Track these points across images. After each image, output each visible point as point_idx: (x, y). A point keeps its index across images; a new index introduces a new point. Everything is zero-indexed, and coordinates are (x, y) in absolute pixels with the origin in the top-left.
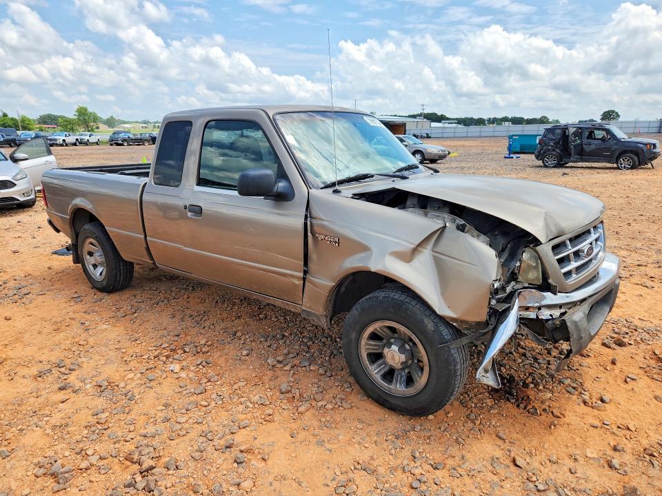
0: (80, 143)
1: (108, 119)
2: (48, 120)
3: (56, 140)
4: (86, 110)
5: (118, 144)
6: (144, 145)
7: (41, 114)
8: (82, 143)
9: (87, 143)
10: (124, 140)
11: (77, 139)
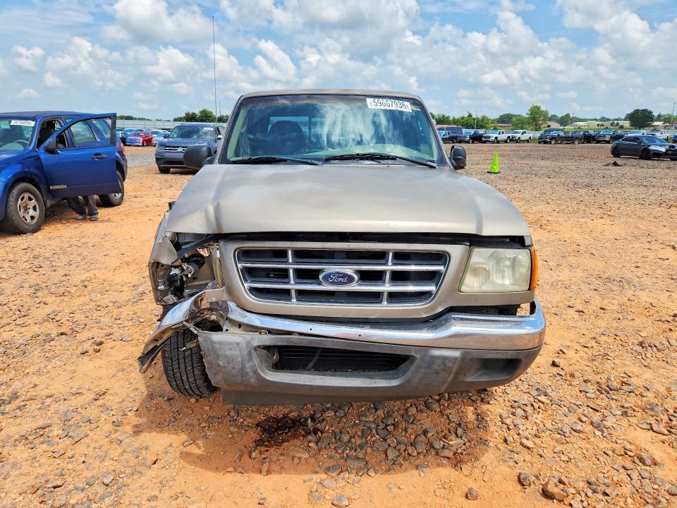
0: (510, 141)
1: (562, 117)
2: (505, 119)
3: (489, 137)
4: (538, 108)
5: (545, 142)
6: (573, 143)
7: (502, 114)
8: (512, 140)
9: (518, 141)
10: (553, 138)
11: (509, 137)
